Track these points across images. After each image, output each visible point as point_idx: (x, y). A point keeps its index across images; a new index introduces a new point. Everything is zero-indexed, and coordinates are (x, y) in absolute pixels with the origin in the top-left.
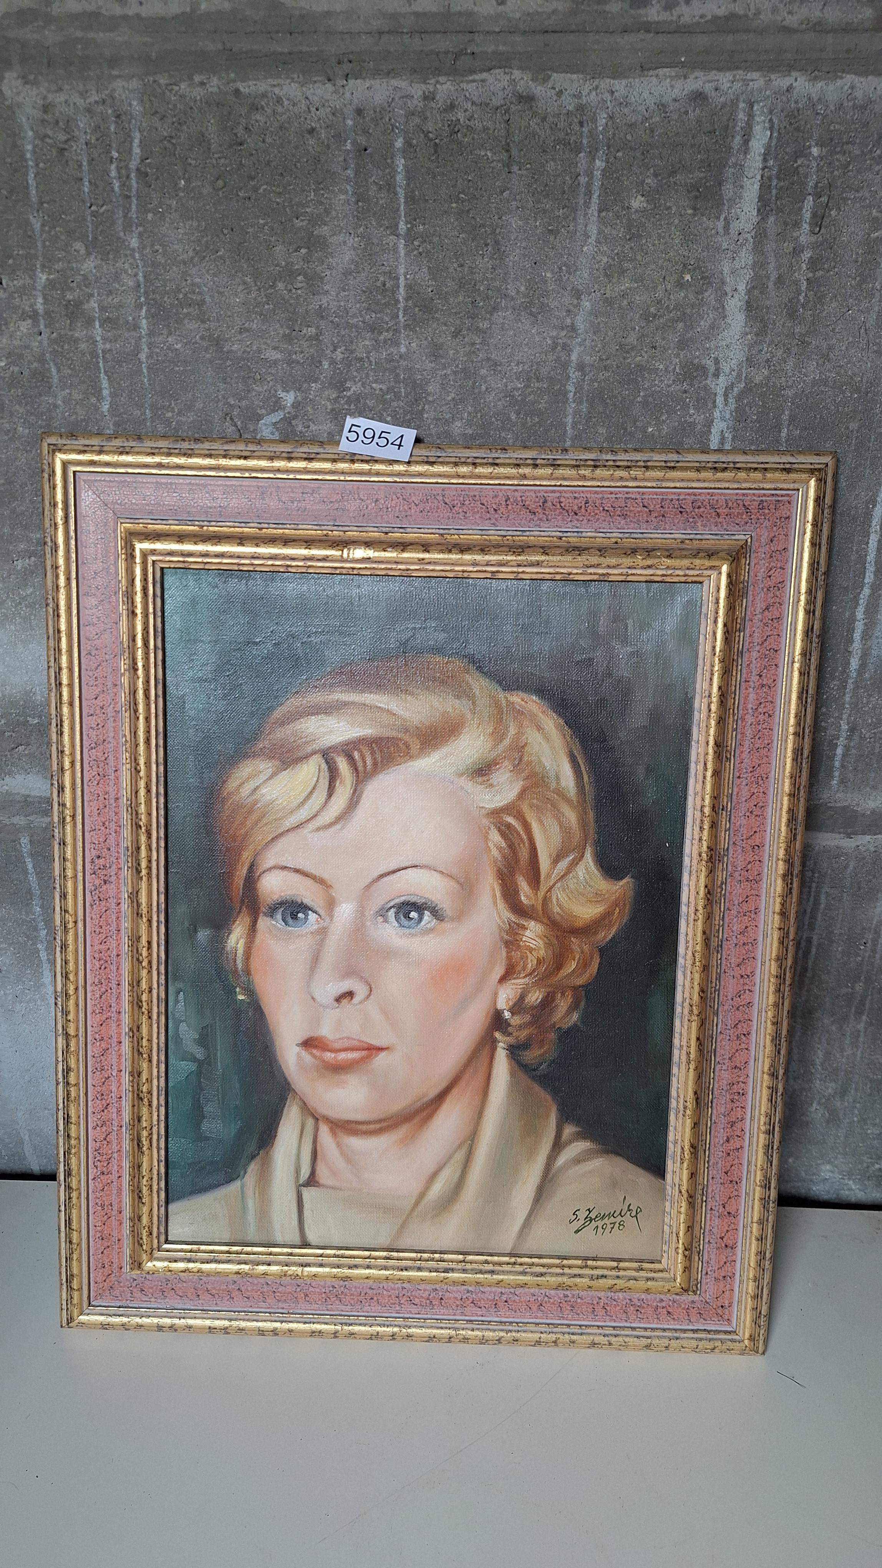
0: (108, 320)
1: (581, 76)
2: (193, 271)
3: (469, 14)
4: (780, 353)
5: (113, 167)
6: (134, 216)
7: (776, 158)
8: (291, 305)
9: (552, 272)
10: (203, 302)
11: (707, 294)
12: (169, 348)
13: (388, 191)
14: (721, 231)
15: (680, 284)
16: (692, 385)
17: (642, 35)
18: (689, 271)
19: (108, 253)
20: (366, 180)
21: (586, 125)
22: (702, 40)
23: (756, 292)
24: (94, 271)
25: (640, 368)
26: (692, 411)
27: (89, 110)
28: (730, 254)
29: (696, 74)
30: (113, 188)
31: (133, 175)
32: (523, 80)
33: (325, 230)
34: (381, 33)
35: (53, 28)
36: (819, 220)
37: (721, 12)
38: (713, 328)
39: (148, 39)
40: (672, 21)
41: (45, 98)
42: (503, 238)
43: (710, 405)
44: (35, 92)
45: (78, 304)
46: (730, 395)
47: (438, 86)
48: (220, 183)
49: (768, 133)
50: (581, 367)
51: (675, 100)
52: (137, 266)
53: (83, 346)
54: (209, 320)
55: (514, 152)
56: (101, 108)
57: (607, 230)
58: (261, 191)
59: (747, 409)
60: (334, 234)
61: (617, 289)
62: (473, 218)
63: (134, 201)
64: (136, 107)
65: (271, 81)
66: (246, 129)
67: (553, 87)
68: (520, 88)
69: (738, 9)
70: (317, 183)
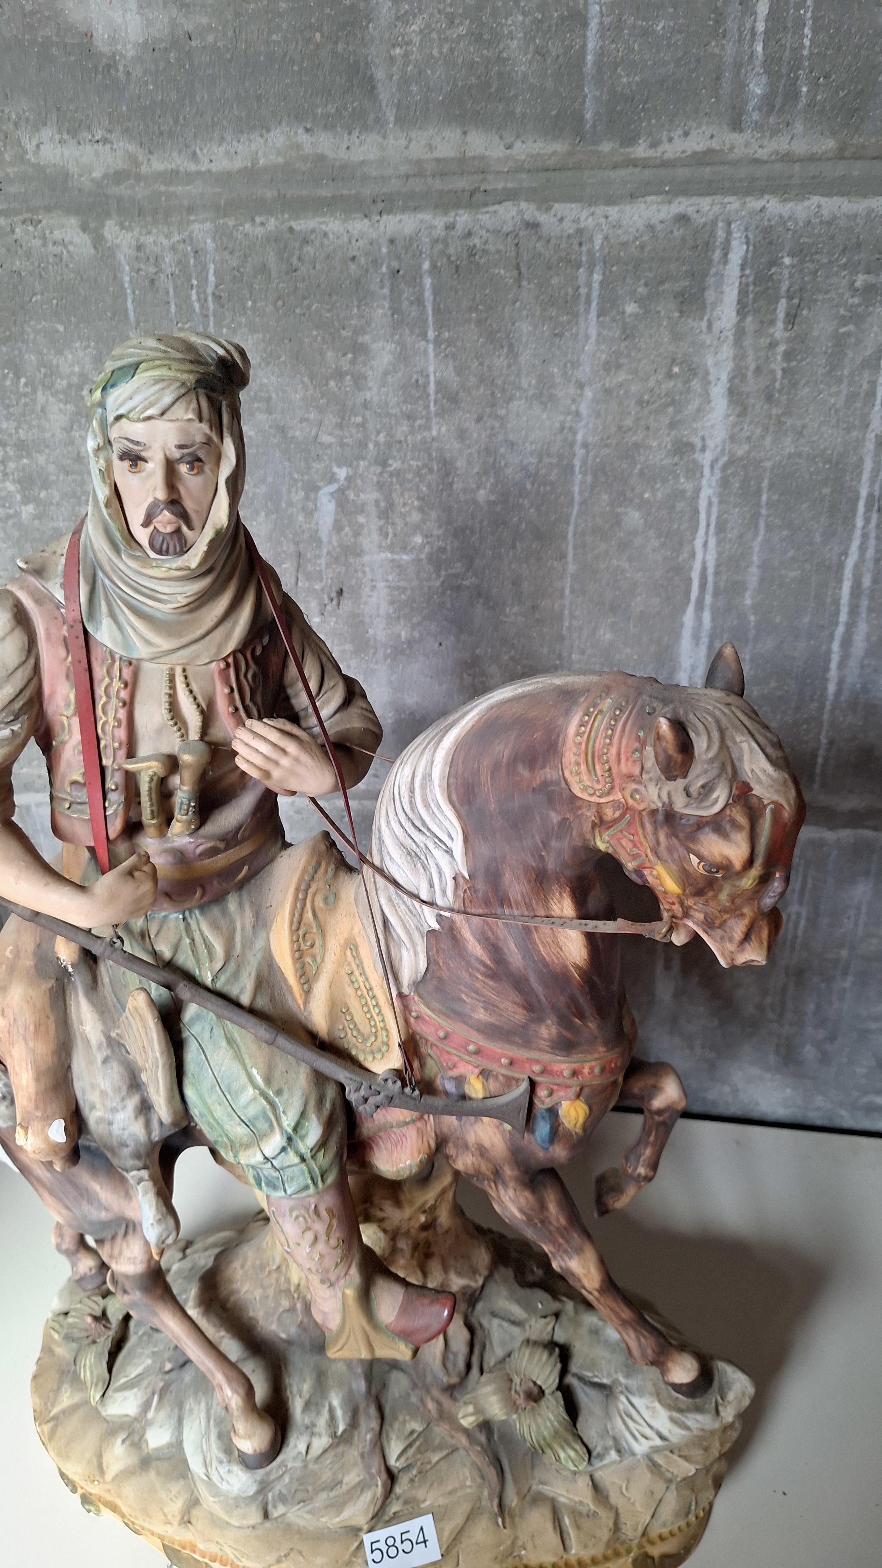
1: (579, 205)
3: (482, 158)
4: (758, 431)
5: (194, 292)
7: (752, 268)
8: (341, 399)
9: (559, 368)
11: (693, 383)
13: (419, 304)
14: (705, 329)
15: (670, 375)
16: (681, 459)
17: (630, 170)
18: (677, 365)
20: (400, 297)
21: (584, 244)
22: (682, 173)
23: (737, 381)
25: (637, 445)
26: (682, 480)
27: (173, 248)
28: (712, 349)
29: (680, 199)
30: (194, 310)
31: (210, 299)
32: (530, 211)
33: (366, 338)
34: (408, 177)
35: (142, 184)
36: (792, 319)
37: (700, 148)
38: (699, 411)
39: (218, 190)
40: (656, 158)
41: (138, 240)
42: (516, 341)
43: (698, 475)
44: (130, 235)
46: (716, 467)
47: (458, 218)
48: (280, 303)
49: (745, 247)
50: (585, 445)
51: (662, 222)
55: (523, 269)
56: (182, 246)
57: (605, 332)
58: (313, 308)
59: (731, 478)
60: (374, 342)
61: (614, 381)
62: (491, 325)
63: (212, 319)
64: (210, 244)
65: (318, 219)
66: (299, 258)
67: (555, 216)
68: (527, 217)
69: (715, 145)
70: (360, 301)
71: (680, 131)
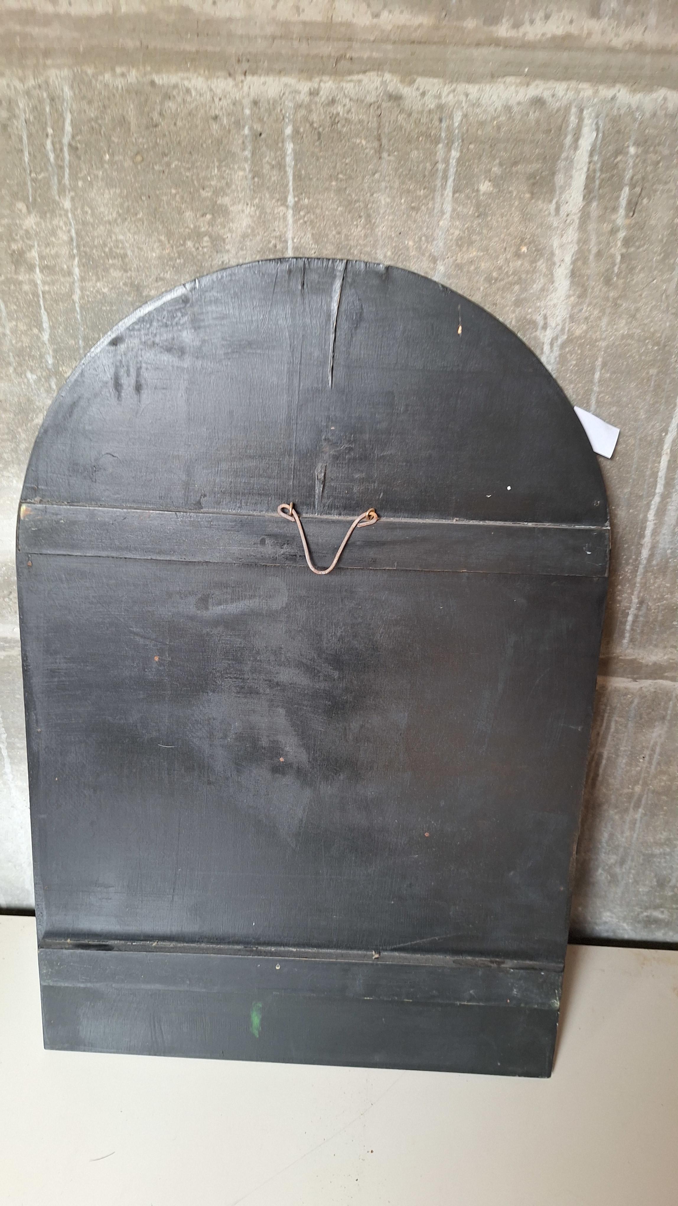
0: (47, 267)
1: (441, 80)
2: (117, 230)
3: (349, 25)
4: (596, 312)
5: (49, 141)
6: (67, 183)
7: (600, 153)
8: (198, 260)
9: (414, 242)
10: (125, 256)
11: (539, 263)
12: (97, 291)
13: (280, 169)
14: (553, 212)
15: (518, 255)
16: (524, 335)
17: (492, 49)
18: (525, 245)
19: (46, 212)
20: (261, 161)
21: (444, 120)
22: (541, 56)
23: (579, 263)
24: (34, 227)
28: (559, 232)
29: (537, 82)
30: (49, 160)
31: (66, 149)
32: (394, 83)
33: (225, 200)
34: (274, 38)
36: (633, 206)
37: (559, 32)
38: (544, 290)
39: (77, 35)
40: (518, 39)
42: (374, 212)
45: (21, 253)
46: (555, 344)
48: (139, 158)
49: (595, 134)
51: (519, 103)
52: (70, 224)
53: (26, 287)
54: (130, 270)
55: (384, 141)
56: (37, 91)
57: (459, 209)
58: (173, 166)
59: (568, 355)
60: (234, 204)
61: (466, 257)
62: (349, 195)
63: (67, 171)
64: (68, 92)
65: (181, 74)
66: (161, 114)
67: (418, 89)
68: (390, 88)
69: (574, 30)
70: (220, 161)
71: (541, 14)
